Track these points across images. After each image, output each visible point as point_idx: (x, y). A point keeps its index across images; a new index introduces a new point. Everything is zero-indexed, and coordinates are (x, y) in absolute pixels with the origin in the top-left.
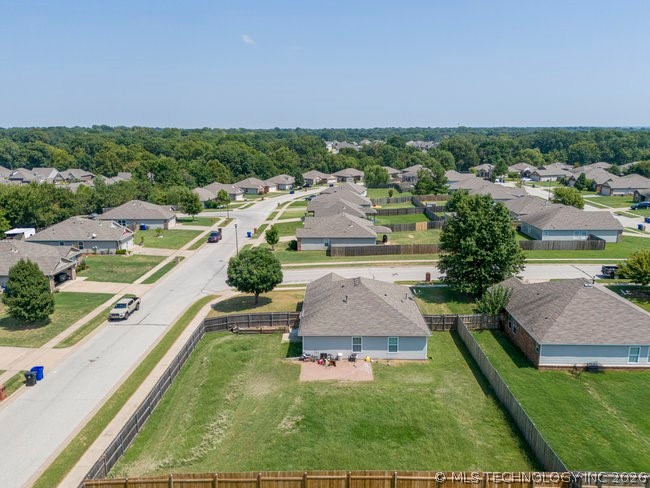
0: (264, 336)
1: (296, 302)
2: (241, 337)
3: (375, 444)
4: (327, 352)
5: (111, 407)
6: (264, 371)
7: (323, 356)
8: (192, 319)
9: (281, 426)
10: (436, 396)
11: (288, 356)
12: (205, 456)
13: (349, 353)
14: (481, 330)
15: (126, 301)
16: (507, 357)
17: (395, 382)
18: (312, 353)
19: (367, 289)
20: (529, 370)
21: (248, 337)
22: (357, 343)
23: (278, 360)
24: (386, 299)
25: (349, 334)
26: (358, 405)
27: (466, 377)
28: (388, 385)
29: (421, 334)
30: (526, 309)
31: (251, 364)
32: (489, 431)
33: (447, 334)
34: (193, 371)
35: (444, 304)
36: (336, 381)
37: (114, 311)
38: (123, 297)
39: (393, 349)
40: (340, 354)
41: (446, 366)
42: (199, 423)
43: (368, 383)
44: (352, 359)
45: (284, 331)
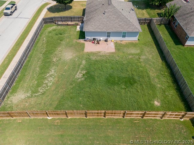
0: (69, 27)
1: (83, 8)
2: (59, 27)
3: (116, 88)
4: (96, 37)
5: (6, 63)
6: (70, 46)
7: (94, 39)
8: (39, 16)
9: (77, 76)
10: (141, 60)
11: (79, 39)
12: (45, 92)
13: (105, 38)
14: (160, 25)
15: (10, 6)
16: (171, 39)
17: (124, 53)
18: (89, 38)
19: (114, 7)
20: (180, 46)
21: (62, 27)
22: (109, 35)
23: (75, 40)
24: (123, 12)
25: (105, 31)
26: (108, 65)
27: (153, 50)
28: (121, 54)
29: (137, 31)
30: (184, 17)
31: (63, 42)
32: (163, 80)
33: (146, 26)
34: (40, 45)
35: (145, 10)
36: (100, 52)
37: (5, 11)
38: (8, 4)
39: (124, 36)
40: (101, 39)
41: (145, 44)
42: (42, 73)
43: (113, 53)
44: (106, 41)
45: (77, 25)
